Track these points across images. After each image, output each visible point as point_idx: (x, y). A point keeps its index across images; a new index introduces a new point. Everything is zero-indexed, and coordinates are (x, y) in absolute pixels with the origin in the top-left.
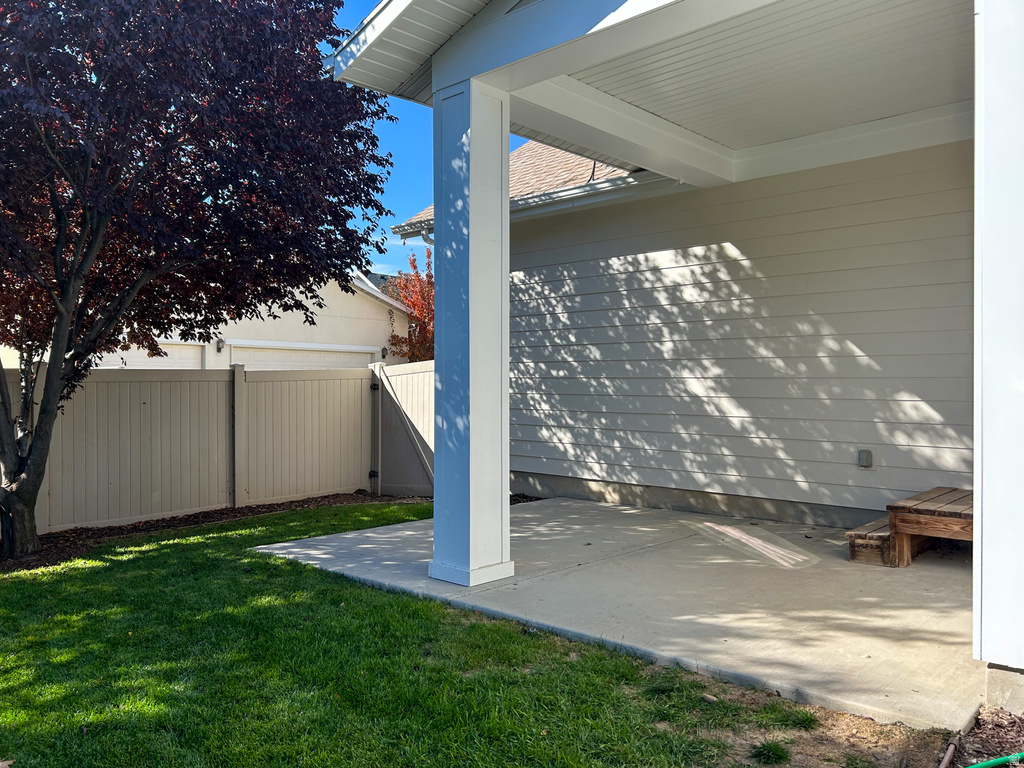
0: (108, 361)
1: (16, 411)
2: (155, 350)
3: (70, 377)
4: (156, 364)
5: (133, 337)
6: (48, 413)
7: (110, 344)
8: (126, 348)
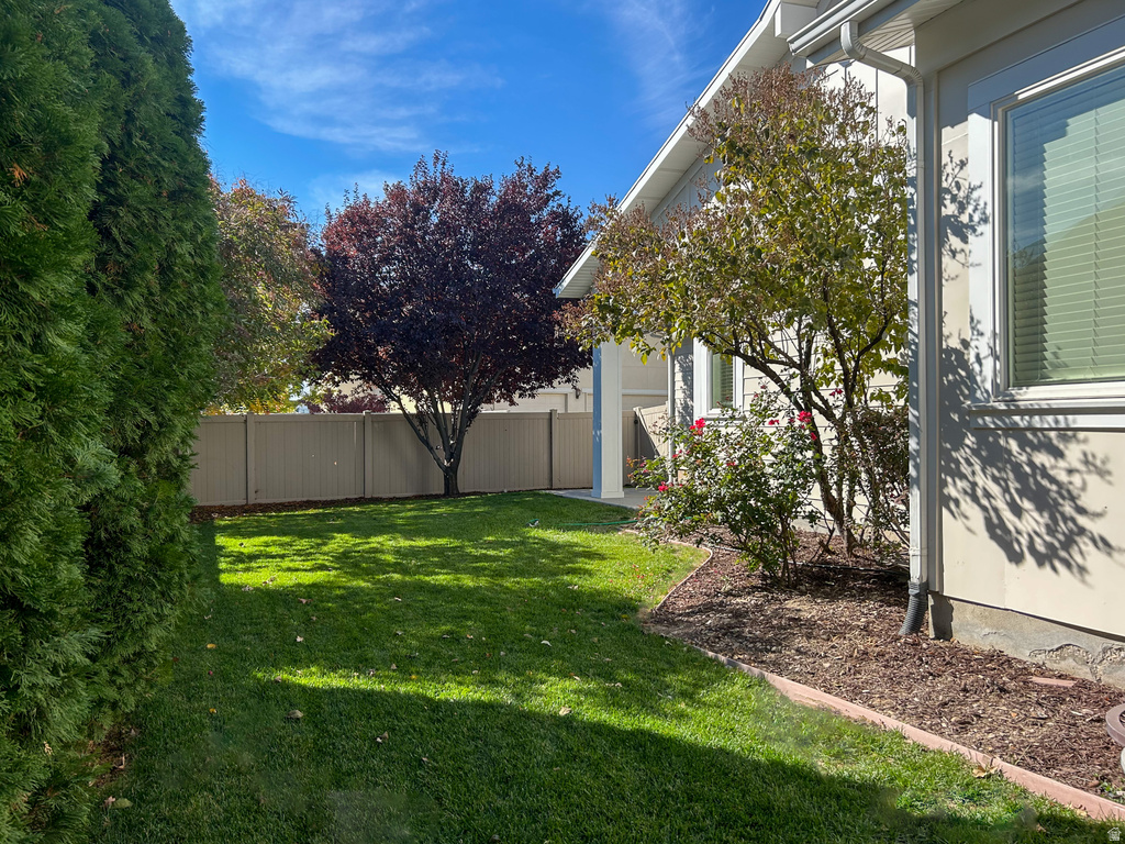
0: (485, 409)
1: (450, 432)
2: (512, 403)
3: (471, 416)
4: (514, 409)
5: (502, 395)
6: (462, 433)
7: (489, 400)
8: (499, 401)
